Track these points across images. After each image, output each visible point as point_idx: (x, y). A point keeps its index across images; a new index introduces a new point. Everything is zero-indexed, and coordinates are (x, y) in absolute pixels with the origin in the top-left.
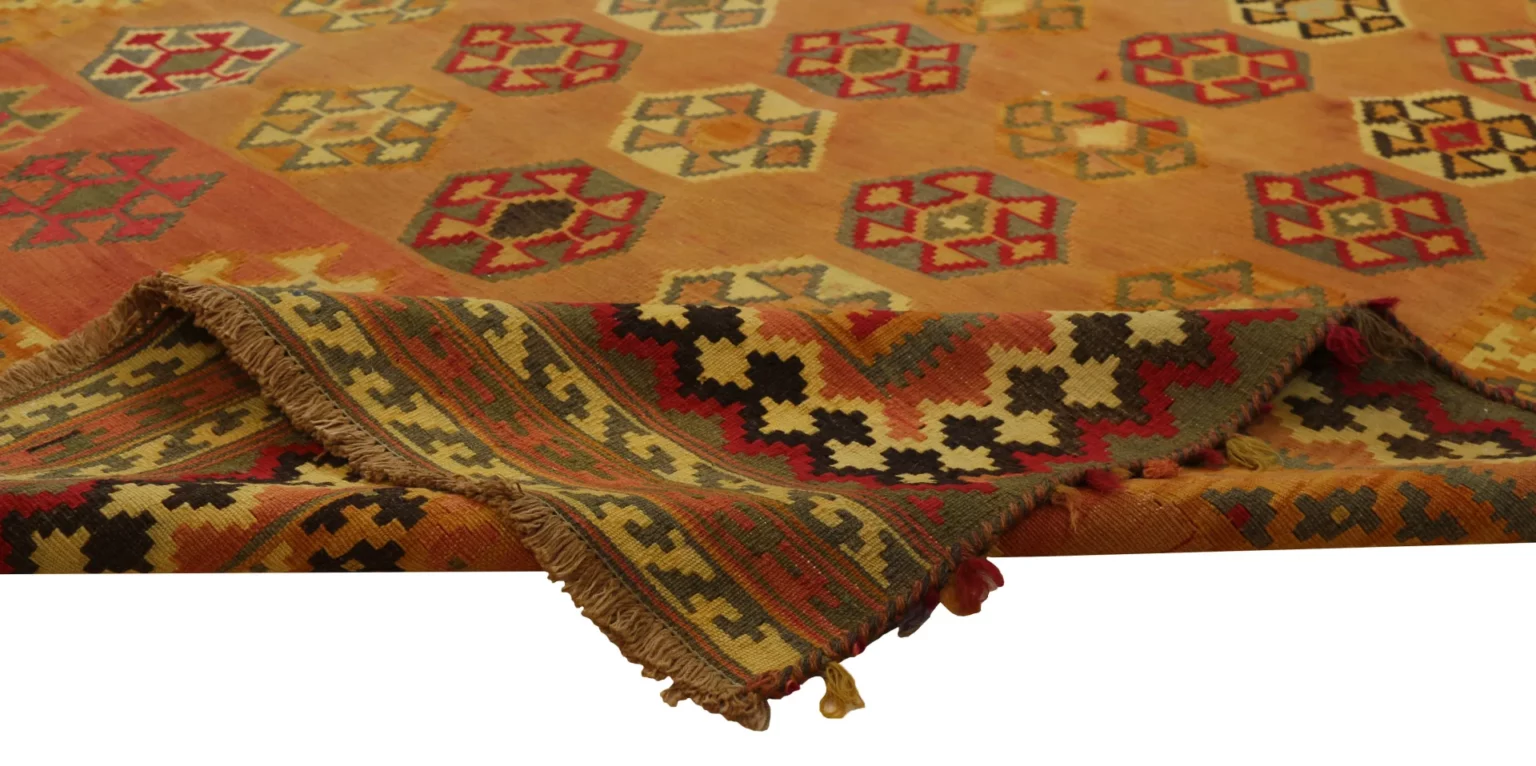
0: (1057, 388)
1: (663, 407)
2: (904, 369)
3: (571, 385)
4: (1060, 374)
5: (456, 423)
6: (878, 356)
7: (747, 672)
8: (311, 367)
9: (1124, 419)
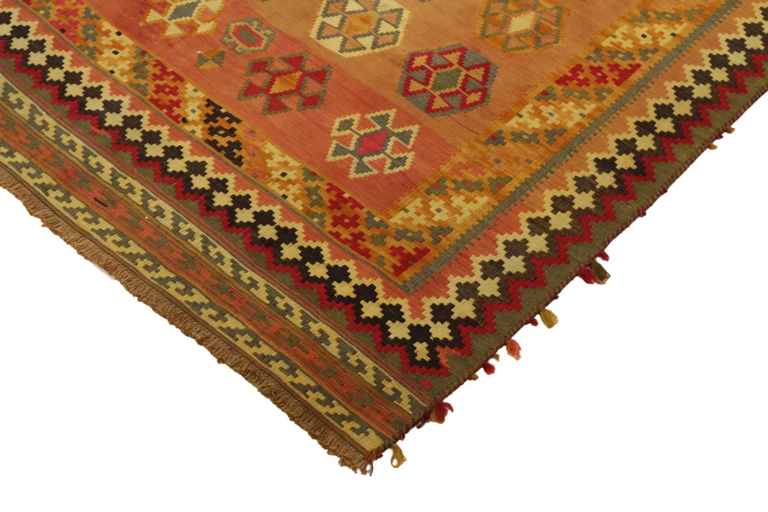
0: (476, 289)
1: (322, 307)
2: (416, 285)
3: (286, 303)
4: (477, 284)
5: (244, 324)
6: (405, 281)
7: (364, 449)
8: (186, 311)
9: (502, 301)
